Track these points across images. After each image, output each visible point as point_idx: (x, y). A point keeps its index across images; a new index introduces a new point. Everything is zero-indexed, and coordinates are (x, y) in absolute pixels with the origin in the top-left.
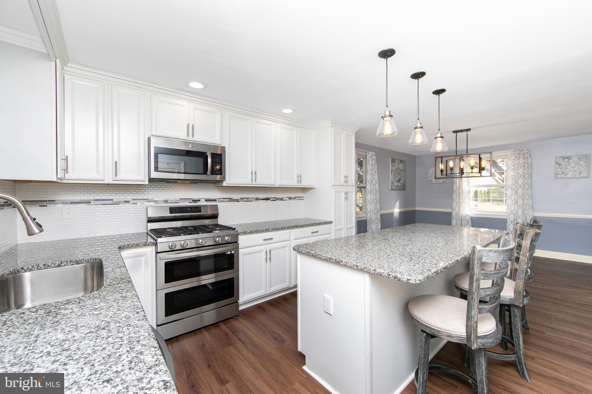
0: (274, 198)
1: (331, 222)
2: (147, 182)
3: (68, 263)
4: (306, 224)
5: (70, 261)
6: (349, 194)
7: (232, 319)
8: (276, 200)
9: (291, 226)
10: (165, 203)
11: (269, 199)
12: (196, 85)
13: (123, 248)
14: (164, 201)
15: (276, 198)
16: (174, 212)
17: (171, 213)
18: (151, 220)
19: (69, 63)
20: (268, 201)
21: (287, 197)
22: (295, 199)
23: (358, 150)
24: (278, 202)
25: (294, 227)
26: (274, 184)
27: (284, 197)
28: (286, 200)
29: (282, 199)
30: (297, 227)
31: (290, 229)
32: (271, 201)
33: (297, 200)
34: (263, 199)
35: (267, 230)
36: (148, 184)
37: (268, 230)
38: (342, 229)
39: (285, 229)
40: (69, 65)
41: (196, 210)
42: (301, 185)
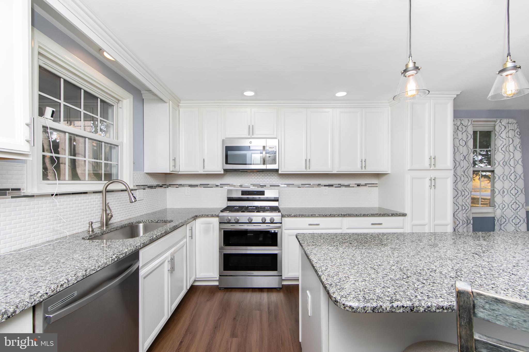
0: (338, 184)
1: (404, 215)
2: (222, 172)
3: (161, 221)
4: (363, 213)
5: (162, 220)
6: (437, 180)
7: (275, 289)
8: (341, 187)
9: (343, 214)
10: (241, 187)
11: (333, 186)
12: (249, 94)
13: (199, 217)
14: (240, 186)
15: (340, 184)
16: (245, 194)
17: (242, 194)
18: (230, 199)
19: (181, 101)
20: (331, 188)
21: (355, 184)
22: (366, 186)
23: (473, 121)
24: (343, 188)
25: (346, 215)
26: (331, 170)
27: (351, 184)
28: (354, 187)
29: (348, 186)
30: (350, 215)
31: (341, 216)
32: (335, 187)
33: (369, 187)
34: (325, 186)
35: (312, 216)
36: (223, 173)
37: (314, 216)
38: (425, 225)
39: (334, 216)
40: (181, 102)
41: (261, 193)
42: (365, 170)
